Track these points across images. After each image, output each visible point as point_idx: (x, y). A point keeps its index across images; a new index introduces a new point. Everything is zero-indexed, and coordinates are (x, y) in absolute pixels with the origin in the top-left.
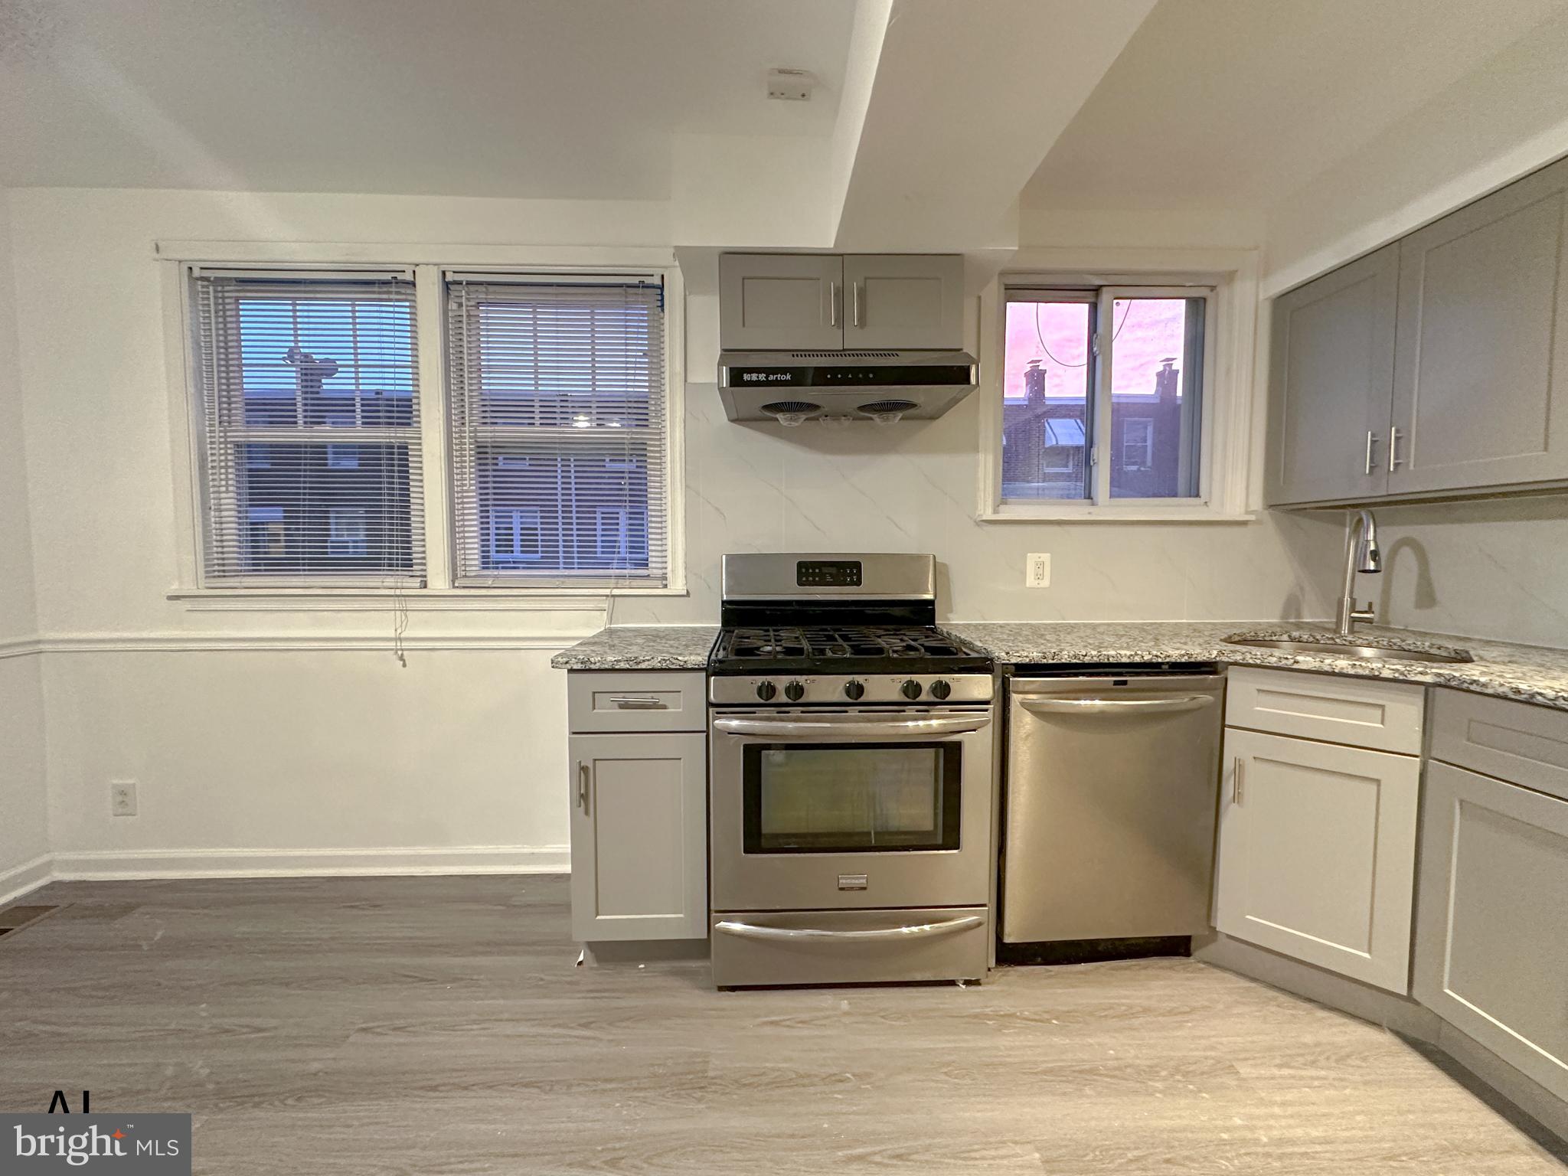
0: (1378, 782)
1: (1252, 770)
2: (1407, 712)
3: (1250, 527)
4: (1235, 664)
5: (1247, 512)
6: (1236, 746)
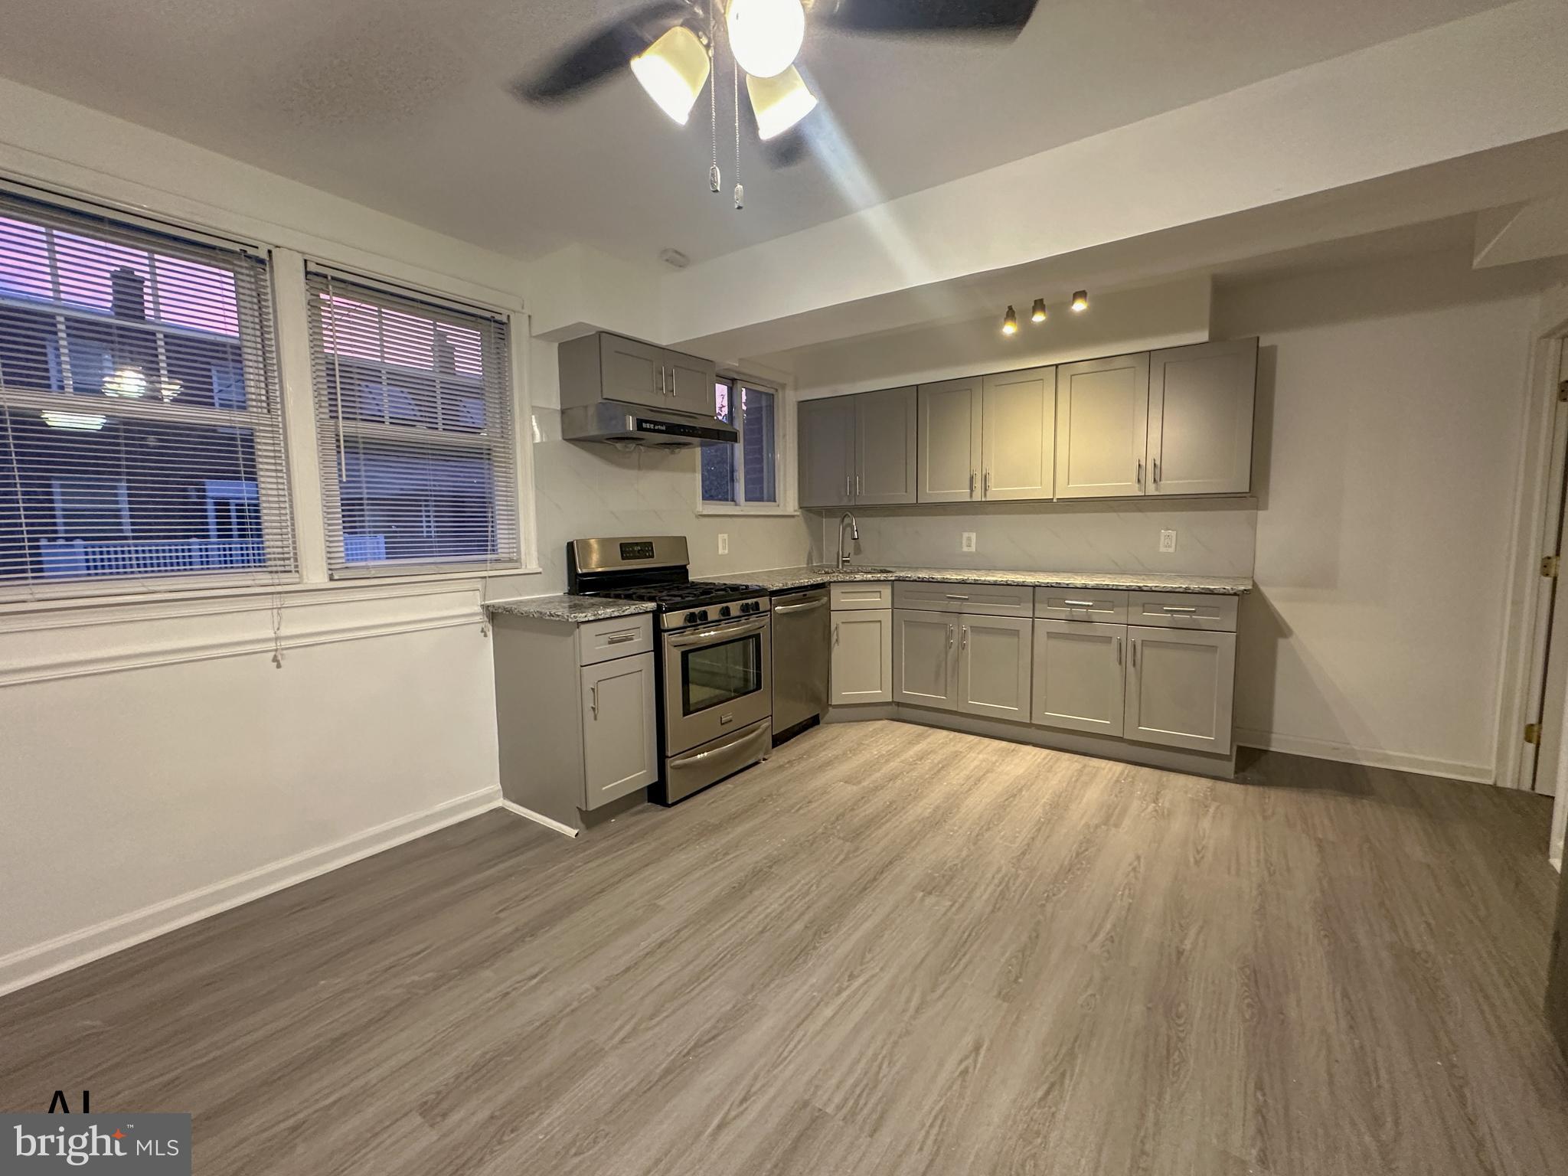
0: (880, 621)
1: (842, 627)
2: (887, 591)
3: (796, 518)
4: (835, 582)
5: (795, 511)
6: (835, 618)
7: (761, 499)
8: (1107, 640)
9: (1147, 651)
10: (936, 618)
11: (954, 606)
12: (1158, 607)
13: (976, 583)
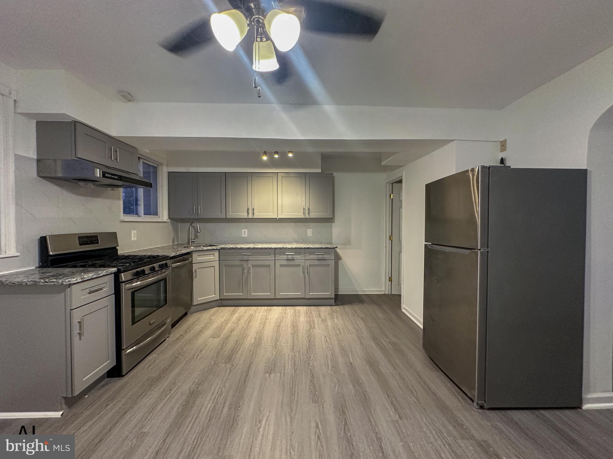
0: (214, 266)
1: (198, 270)
2: (217, 254)
3: (167, 223)
4: (195, 251)
5: (167, 220)
6: (195, 267)
7: (150, 214)
8: (299, 265)
9: (311, 268)
10: (238, 263)
11: (245, 258)
12: (313, 253)
13: (254, 248)
